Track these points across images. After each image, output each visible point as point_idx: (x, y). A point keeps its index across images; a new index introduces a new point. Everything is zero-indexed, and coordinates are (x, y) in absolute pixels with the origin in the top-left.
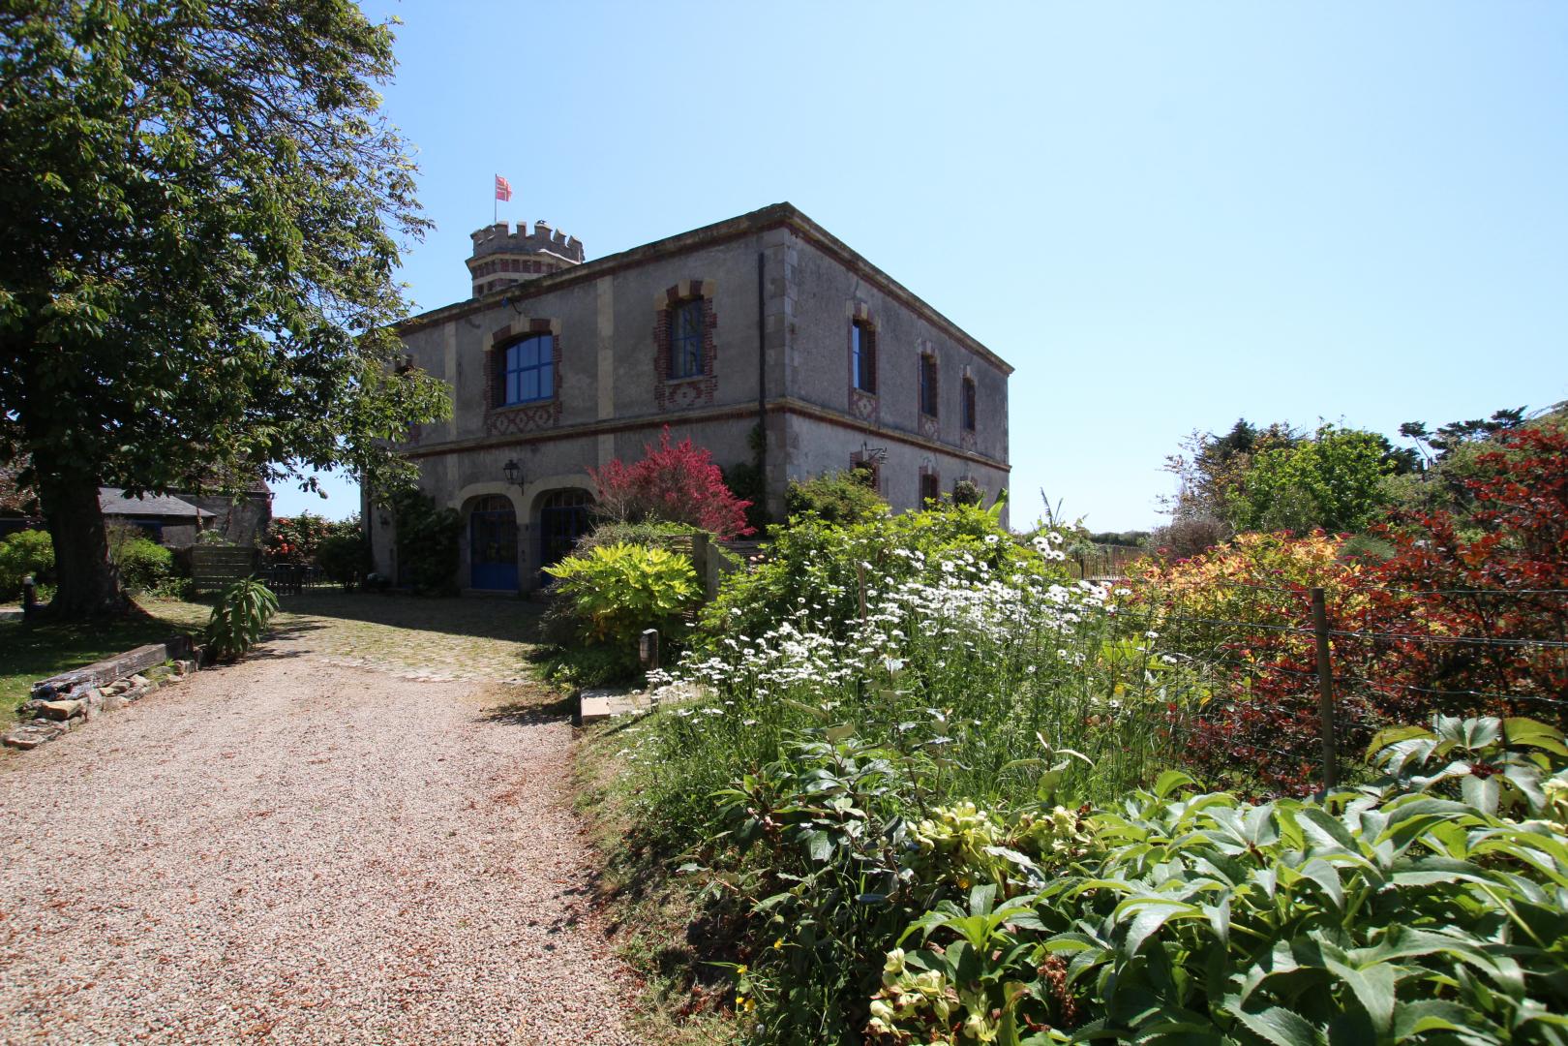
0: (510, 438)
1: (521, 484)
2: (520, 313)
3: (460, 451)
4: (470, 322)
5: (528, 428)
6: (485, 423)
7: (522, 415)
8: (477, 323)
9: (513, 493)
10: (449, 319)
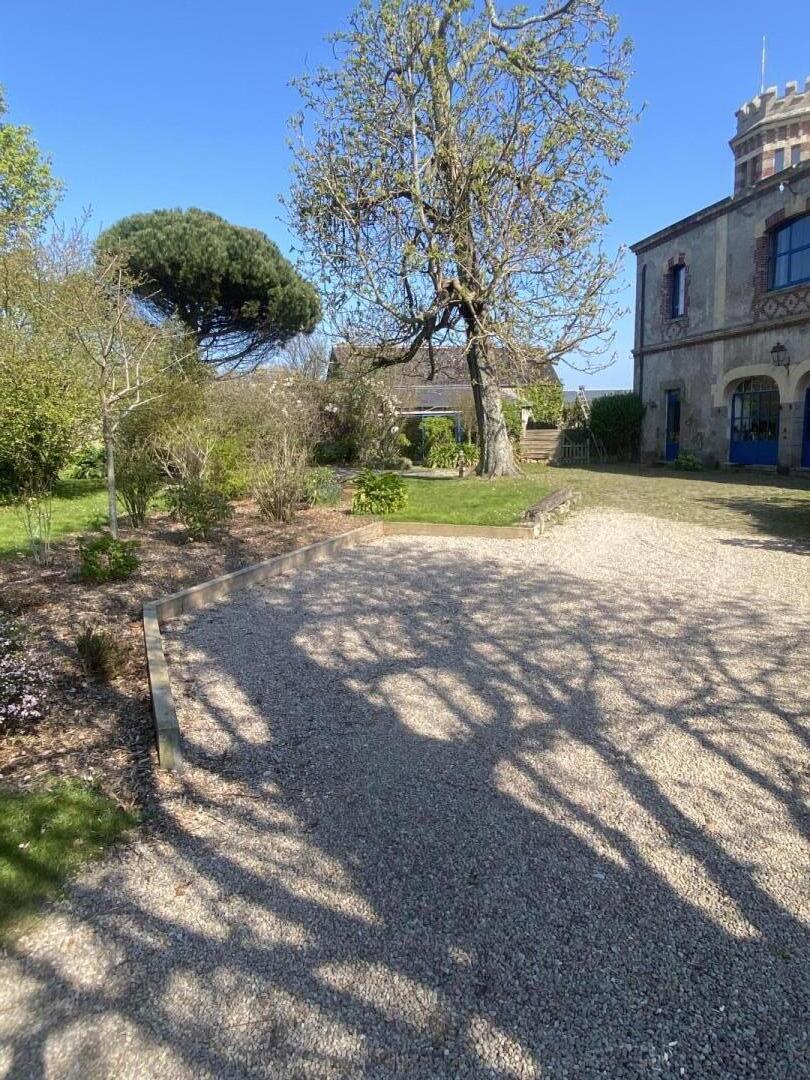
0: (779, 322)
1: (787, 365)
2: (795, 194)
3: (726, 336)
4: (742, 212)
5: (797, 310)
6: (753, 308)
7: (792, 297)
8: (749, 212)
9: (778, 375)
10: (721, 213)
